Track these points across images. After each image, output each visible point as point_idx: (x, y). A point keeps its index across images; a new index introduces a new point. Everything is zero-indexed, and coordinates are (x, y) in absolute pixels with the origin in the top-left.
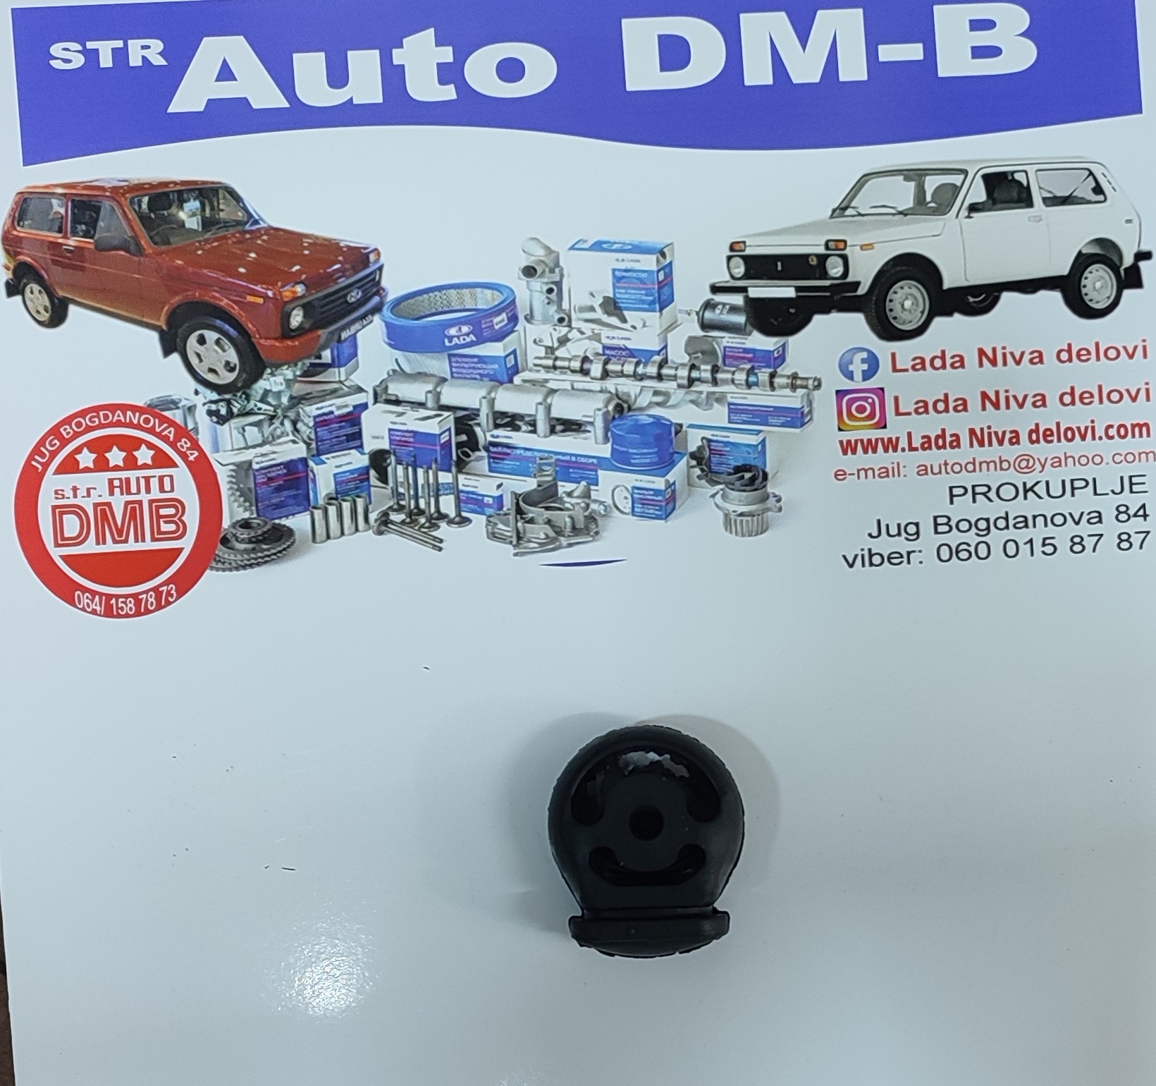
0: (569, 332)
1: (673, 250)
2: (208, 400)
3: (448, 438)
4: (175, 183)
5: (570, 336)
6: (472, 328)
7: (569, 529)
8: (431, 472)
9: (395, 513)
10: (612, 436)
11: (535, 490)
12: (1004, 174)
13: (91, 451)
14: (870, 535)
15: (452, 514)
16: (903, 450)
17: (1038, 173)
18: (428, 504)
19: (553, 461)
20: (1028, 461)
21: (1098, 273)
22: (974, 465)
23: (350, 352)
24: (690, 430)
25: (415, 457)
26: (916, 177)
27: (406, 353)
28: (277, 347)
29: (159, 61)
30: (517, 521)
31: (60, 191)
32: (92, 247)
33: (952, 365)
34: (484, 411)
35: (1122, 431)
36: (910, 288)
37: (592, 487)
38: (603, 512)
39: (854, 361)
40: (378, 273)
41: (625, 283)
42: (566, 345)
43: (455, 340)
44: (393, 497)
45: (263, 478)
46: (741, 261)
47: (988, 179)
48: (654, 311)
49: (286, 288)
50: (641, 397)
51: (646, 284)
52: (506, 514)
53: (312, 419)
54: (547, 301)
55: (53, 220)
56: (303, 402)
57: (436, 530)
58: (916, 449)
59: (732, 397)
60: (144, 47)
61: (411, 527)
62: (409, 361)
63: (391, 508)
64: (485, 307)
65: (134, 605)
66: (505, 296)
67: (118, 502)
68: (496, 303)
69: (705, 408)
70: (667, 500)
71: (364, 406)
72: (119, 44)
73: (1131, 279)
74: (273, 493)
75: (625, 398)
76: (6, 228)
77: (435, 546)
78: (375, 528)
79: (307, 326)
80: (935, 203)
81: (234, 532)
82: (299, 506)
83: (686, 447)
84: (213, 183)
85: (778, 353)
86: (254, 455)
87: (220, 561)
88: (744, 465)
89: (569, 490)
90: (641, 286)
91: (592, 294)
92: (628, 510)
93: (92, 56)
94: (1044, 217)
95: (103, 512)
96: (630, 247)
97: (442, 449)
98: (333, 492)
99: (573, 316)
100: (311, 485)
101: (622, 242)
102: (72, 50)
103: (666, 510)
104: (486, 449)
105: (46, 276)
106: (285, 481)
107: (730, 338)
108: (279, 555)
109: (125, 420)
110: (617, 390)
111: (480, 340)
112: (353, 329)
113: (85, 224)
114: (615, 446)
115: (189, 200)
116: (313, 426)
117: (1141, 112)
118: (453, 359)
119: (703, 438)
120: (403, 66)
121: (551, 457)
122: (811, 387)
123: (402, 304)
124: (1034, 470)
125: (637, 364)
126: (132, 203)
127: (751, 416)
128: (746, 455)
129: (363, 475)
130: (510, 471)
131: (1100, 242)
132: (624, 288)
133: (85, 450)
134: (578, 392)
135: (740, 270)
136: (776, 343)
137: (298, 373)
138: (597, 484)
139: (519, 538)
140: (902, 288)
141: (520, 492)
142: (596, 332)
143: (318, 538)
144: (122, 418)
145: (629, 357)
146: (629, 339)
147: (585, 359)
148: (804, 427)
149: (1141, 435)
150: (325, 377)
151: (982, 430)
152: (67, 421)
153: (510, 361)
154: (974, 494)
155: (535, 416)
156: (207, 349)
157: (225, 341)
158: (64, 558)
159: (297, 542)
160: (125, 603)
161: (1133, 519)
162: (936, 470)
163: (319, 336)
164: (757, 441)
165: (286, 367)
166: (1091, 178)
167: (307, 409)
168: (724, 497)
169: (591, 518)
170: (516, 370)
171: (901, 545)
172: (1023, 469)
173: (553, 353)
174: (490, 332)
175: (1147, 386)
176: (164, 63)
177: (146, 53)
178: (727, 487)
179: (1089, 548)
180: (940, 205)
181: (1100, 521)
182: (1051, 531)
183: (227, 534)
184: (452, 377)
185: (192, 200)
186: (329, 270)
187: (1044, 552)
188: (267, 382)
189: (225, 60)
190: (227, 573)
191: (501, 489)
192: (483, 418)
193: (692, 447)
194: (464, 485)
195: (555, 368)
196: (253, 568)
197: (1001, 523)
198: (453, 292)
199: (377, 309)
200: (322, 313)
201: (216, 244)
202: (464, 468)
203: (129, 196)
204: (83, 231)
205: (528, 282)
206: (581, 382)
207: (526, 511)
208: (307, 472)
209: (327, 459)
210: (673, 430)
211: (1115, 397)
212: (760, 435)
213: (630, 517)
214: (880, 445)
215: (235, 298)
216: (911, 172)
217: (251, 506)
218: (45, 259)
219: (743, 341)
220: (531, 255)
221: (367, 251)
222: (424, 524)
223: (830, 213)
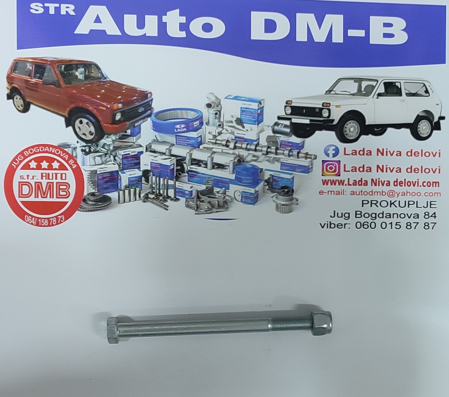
0: (222, 130)
1: (264, 101)
2: (82, 145)
3: (173, 167)
4: (75, 61)
5: (223, 132)
6: (185, 126)
7: (216, 206)
8: (166, 180)
9: (151, 195)
10: (236, 171)
11: (204, 190)
12: (392, 83)
13: (35, 162)
14: (331, 216)
15: (173, 197)
16: (346, 185)
17: (405, 83)
18: (164, 192)
19: (213, 179)
20: (393, 193)
21: (424, 123)
23: (138, 131)
24: (265, 171)
25: (160, 173)
26: (359, 81)
27: (159, 133)
28: (110, 127)
29: (72, 13)
30: (197, 201)
31: (30, 60)
32: (41, 83)
33: (367, 154)
34: (188, 158)
35: (429, 184)
36: (353, 123)
37: (227, 190)
38: (230, 200)
40: (151, 101)
41: (245, 113)
42: (220, 135)
43: (179, 130)
44: (150, 188)
45: (101, 177)
46: (290, 108)
48: (255, 124)
49: (115, 105)
50: (248, 157)
51: (253, 114)
52: (193, 198)
53: (121, 156)
54: (215, 118)
55: (27, 71)
56: (118, 149)
57: (165, 202)
58: (351, 185)
59: (282, 160)
60: (67, 7)
61: (157, 201)
62: (160, 136)
63: (149, 192)
64: (191, 118)
66: (199, 114)
67: (44, 182)
68: (195, 117)
69: (272, 163)
70: (255, 197)
71: (142, 153)
72: (57, 5)
73: (436, 126)
74: (104, 183)
75: (242, 157)
76: (9, 73)
77: (165, 208)
78: (143, 200)
79: (122, 120)
81: (88, 197)
82: (114, 189)
83: (264, 178)
84: (90, 62)
85: (301, 144)
86: (98, 168)
88: (285, 186)
89: (218, 191)
90: (251, 115)
91: (232, 116)
92: (240, 200)
93: (47, 9)
94: (405, 100)
95: (38, 185)
96: (248, 99)
97: (170, 172)
98: (128, 184)
99: (224, 124)
100: (119, 181)
101: (245, 97)
102: (39, 6)
103: (254, 201)
104: (187, 172)
105: (22, 93)
106: (109, 179)
107: (284, 137)
108: (105, 207)
109: (49, 150)
110: (239, 154)
111: (188, 131)
112: (140, 122)
113: (39, 74)
114: (237, 176)
115: (80, 68)
116: (122, 159)
117: (445, 63)
118: (177, 137)
119: (270, 175)
120: (166, 23)
122: (313, 158)
123: (159, 114)
124: (395, 196)
125: (247, 145)
126: (58, 67)
127: (289, 167)
128: (286, 183)
129: (139, 179)
130: (196, 182)
131: (426, 111)
132: (245, 115)
133: (33, 161)
134: (224, 154)
135: (289, 111)
136: (301, 140)
137: (117, 138)
138: (229, 189)
139: (198, 208)
140: (350, 123)
141: (199, 190)
142: (233, 131)
143: (120, 202)
144: (48, 150)
145: (245, 142)
146: (245, 135)
147: (228, 141)
148: (309, 173)
149: (436, 186)
150: (128, 140)
151: (376, 179)
153: (199, 140)
154: (371, 204)
155: (207, 161)
156: (83, 126)
157: (90, 123)
158: (22, 202)
159: (112, 203)
160: (44, 221)
161: (430, 218)
162: (358, 193)
163: (127, 124)
164: (291, 177)
165: (113, 135)
167: (120, 152)
168: (276, 198)
169: (226, 202)
170: (201, 143)
171: (342, 221)
172: (390, 195)
173: (216, 138)
174: (192, 128)
175: (439, 168)
176: (74, 14)
177: (67, 9)
178: (278, 194)
179: (413, 227)
181: (418, 218)
182: (399, 220)
183: (85, 198)
184: (177, 144)
185: (81, 68)
186: (132, 99)
187: (396, 228)
188: (105, 140)
189: (98, 15)
190: (84, 213)
191: (192, 188)
192: (187, 160)
193: (266, 178)
195: (216, 143)
196: (95, 211)
197: (381, 216)
198: (179, 111)
199: (149, 116)
200: (128, 115)
201: (89, 85)
202: (178, 179)
203: (57, 64)
204: (38, 76)
205: (208, 110)
206: (226, 150)
207: (201, 198)
208: (118, 176)
209: (126, 172)
210: (259, 170)
211: (427, 171)
212: (292, 175)
213: (240, 203)
214: (337, 181)
215: (95, 107)
216: (357, 79)
217: (95, 187)
218: (23, 86)
219: (288, 139)
220: (210, 99)
221: (147, 93)
222: (162, 200)
223: (325, 92)
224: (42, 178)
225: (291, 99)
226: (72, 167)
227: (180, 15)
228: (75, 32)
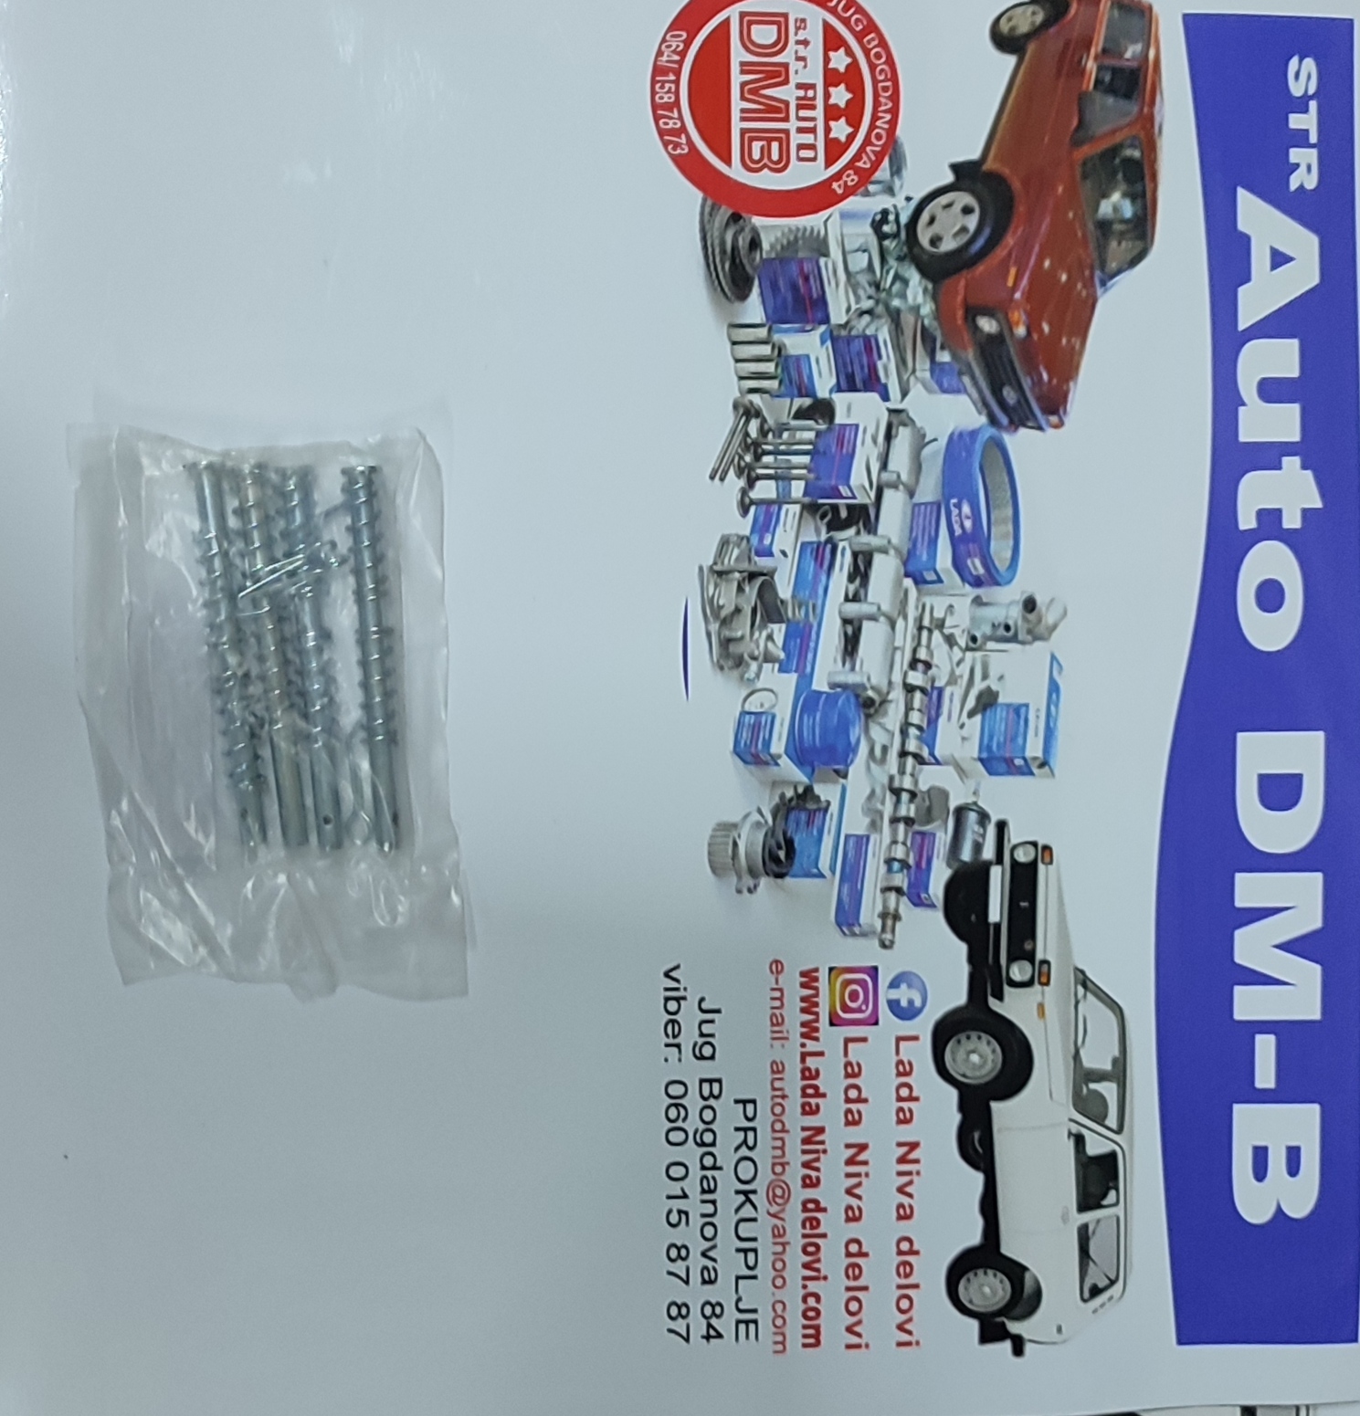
0: (960, 648)
1: (1048, 777)
2: (900, 211)
3: (844, 495)
4: (1154, 190)
5: (956, 649)
7: (727, 633)
8: (804, 471)
9: (758, 426)
10: (836, 694)
11: (776, 594)
12: (1116, 1177)
13: (848, 67)
14: (702, 1000)
15: (755, 494)
16: (803, 1045)
17: (1115, 1220)
18: (767, 467)
19: (812, 620)
20: (782, 1197)
21: (1000, 1290)
22: (779, 1130)
23: (947, 384)
24: (839, 788)
25: (825, 453)
26: (1116, 1071)
27: (943, 452)
28: (956, 300)
31: (1152, 54)
32: (1084, 86)
33: (901, 1109)
34: (873, 541)
35: (811, 1314)
36: (993, 1061)
37: (777, 666)
40: (1035, 425)
41: (1012, 717)
42: (945, 641)
43: (955, 512)
44: (778, 425)
45: (808, 268)
46: (1031, 858)
48: (980, 751)
49: (1022, 313)
50: (882, 730)
51: (1010, 743)
52: (750, 560)
53: (873, 333)
54: (996, 624)
55: (1119, 43)
56: (893, 327)
57: (735, 472)
58: (803, 1060)
59: (875, 840)
60: (1309, 168)
61: (740, 444)
62: (935, 454)
63: (764, 421)
64: (992, 549)
66: (1004, 574)
67: (788, 93)
68: (997, 563)
69: (865, 807)
70: (758, 754)
71: (886, 397)
72: (1313, 138)
73: (992, 1330)
74: (790, 281)
75: (881, 711)
77: (717, 471)
78: (740, 400)
79: (979, 337)
81: (747, 230)
82: (774, 310)
83: (819, 782)
84: (1153, 235)
85: (925, 898)
86: (835, 261)
88: (794, 851)
89: (775, 637)
90: (1009, 736)
91: (1001, 678)
92: (747, 708)
93: (1301, 105)
94: (1067, 1225)
96: (1052, 725)
97: (832, 486)
98: (788, 353)
99: (978, 654)
100: (797, 326)
101: (1058, 717)
103: (745, 753)
104: (829, 540)
105: (1052, 30)
106: (803, 296)
107: (945, 841)
108: (716, 282)
109: (881, 112)
110: (891, 701)
111: (954, 541)
112: (972, 390)
113: (1110, 82)
114: (824, 696)
116: (866, 334)
118: (935, 508)
119: (828, 803)
121: (815, 618)
123: (998, 452)
124: (770, 1203)
125: (919, 728)
126: (1135, 137)
127: (853, 859)
128: (806, 854)
129: (805, 389)
130: (801, 567)
131: (1038, 1294)
132: (1007, 719)
133: (849, 60)
134: (891, 655)
135: (1023, 856)
136: (937, 897)
137: (926, 322)
138: (780, 670)
139: (720, 574)
140: (994, 1051)
141: (776, 577)
142: (959, 681)
143: (733, 331)
144: (883, 108)
145: (928, 719)
146: (949, 720)
147: (928, 666)
148: (837, 927)
149: (805, 1336)
150: (920, 353)
151: (822, 1143)
152: (883, 43)
153: (931, 576)
154: (745, 1130)
155: (866, 601)
156: (957, 215)
157: (965, 238)
158: (726, 24)
159: (729, 304)
160: (669, 91)
161: (704, 1322)
162: (777, 1084)
163: (967, 350)
164: (822, 868)
165: (934, 307)
166: (1107, 1282)
167: (886, 329)
168: (758, 824)
169: (739, 662)
170: (919, 581)
171: (689, 1037)
172: (773, 1190)
173: (937, 627)
174: (964, 554)
175: (863, 1345)
177: (1303, 168)
178: (769, 828)
179: (673, 1267)
181: (704, 1282)
182: (696, 1221)
183: (745, 221)
184: (915, 505)
185: (1133, 209)
186: (1042, 369)
187: (670, 1212)
188: (917, 283)
190: (698, 218)
191: (781, 555)
192: (866, 539)
193: (819, 789)
194: (787, 511)
195: (920, 628)
196: (702, 250)
197: (708, 1161)
198: (1010, 512)
199: (993, 421)
200: (992, 355)
201: (1080, 234)
202: (808, 512)
203: (1142, 135)
204: (1103, 78)
205: (1018, 602)
206: (902, 660)
207: (753, 583)
208: (813, 322)
209: (827, 348)
210: (841, 767)
211: (854, 1306)
212: (830, 873)
213: (739, 709)
215: (1014, 254)
216: (1122, 1067)
217: (776, 252)
218: (1073, 32)
219: (941, 856)
220: (1048, 608)
221: (1061, 412)
222: (744, 461)
223: (1080, 967)
224: (799, 86)
226: (837, 181)
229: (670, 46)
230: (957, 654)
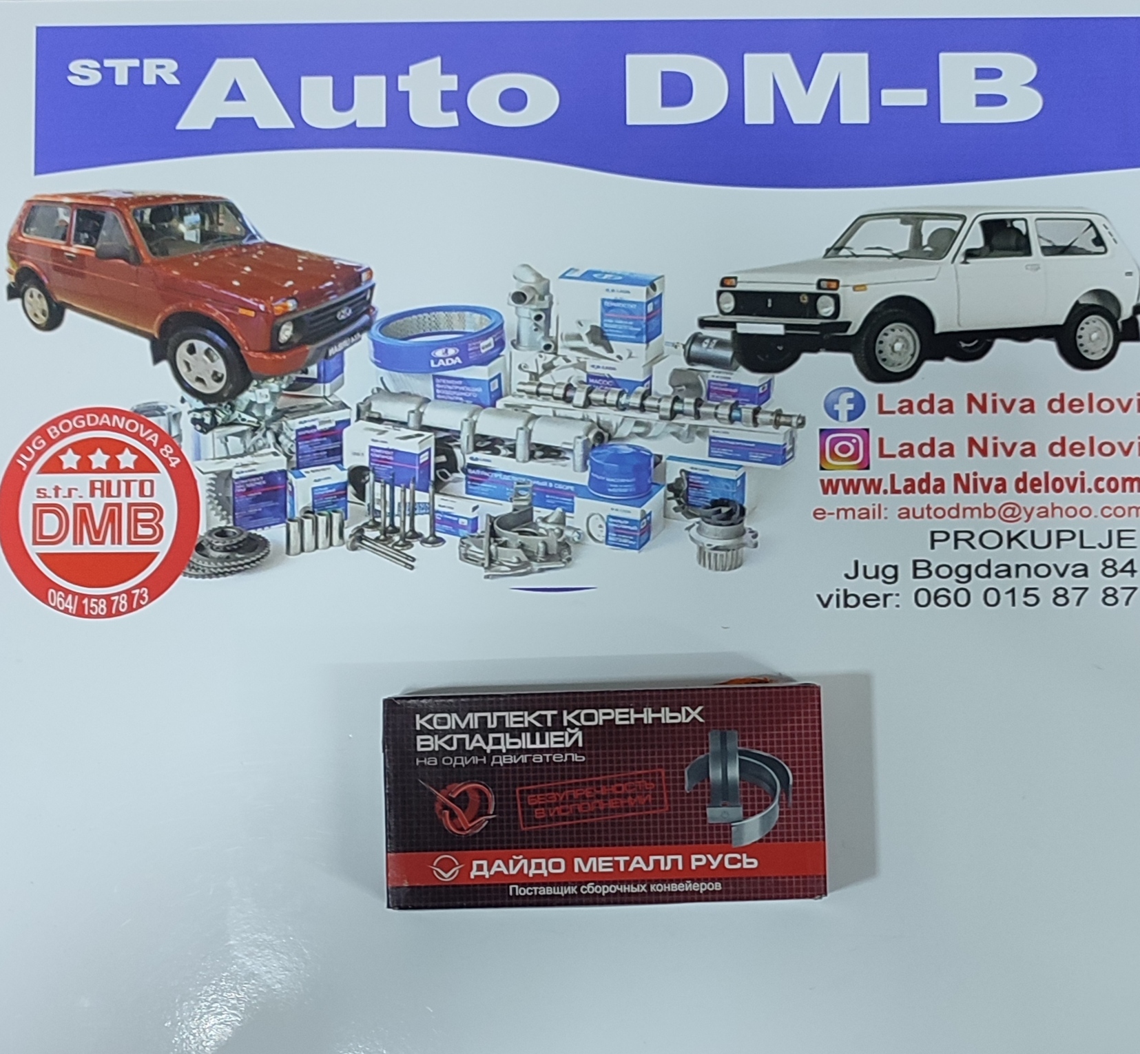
0: (555, 359)
1: (664, 281)
2: (193, 408)
3: (427, 458)
4: (178, 197)
5: (555, 363)
6: (458, 350)
7: (541, 555)
8: (408, 491)
9: (370, 529)
10: (591, 464)
11: (510, 514)
12: (1003, 221)
13: (76, 452)
14: (847, 576)
15: (427, 534)
16: (885, 492)
17: (1039, 221)
18: (404, 522)
19: (530, 486)
20: (1014, 509)
21: (1095, 325)
22: (958, 512)
23: (337, 368)
24: (668, 461)
25: (393, 475)
26: (913, 221)
27: (392, 372)
28: (265, 359)
29: (173, 80)
30: (490, 544)
31: (67, 200)
32: (91, 254)
33: (940, 410)
34: (465, 433)
35: (1113, 485)
36: (901, 331)
37: (568, 514)
38: (576, 539)
39: (840, 400)
40: (369, 292)
41: (613, 313)
42: (550, 372)
43: (441, 362)
44: (369, 514)
45: (242, 488)
46: (731, 297)
47: (986, 225)
48: (641, 342)
49: (277, 303)
50: (623, 426)
51: (634, 315)
52: (479, 537)
53: (294, 432)
54: (534, 327)
55: (58, 227)
56: (287, 415)
57: (408, 549)
58: (898, 492)
60: (159, 67)
61: (385, 544)
62: (394, 380)
63: (366, 524)
64: (473, 331)
65: (106, 606)
66: (493, 321)
67: (98, 504)
68: (484, 327)
69: (686, 440)
70: (641, 529)
71: (347, 423)
72: (135, 63)
73: (1128, 331)
74: (251, 503)
75: (606, 427)
76: (12, 234)
77: (407, 564)
78: (349, 544)
79: (296, 340)
80: (932, 247)
81: (210, 539)
82: (275, 517)
83: (665, 479)
84: (214, 198)
85: (763, 389)
86: (235, 465)
87: (193, 568)
88: (722, 500)
89: (544, 516)
90: (630, 317)
91: (580, 323)
92: (602, 539)
93: (108, 73)
94: (1041, 266)
95: (83, 512)
96: (620, 278)
97: (420, 470)
98: (311, 505)
99: (560, 344)
100: (288, 497)
101: (613, 272)
103: (640, 540)
104: (465, 471)
105: (46, 281)
106: (263, 492)
107: (715, 372)
108: (252, 564)
109: (111, 422)
110: (598, 419)
111: (466, 364)
112: (341, 346)
113: (89, 233)
114: (593, 474)
115: (189, 213)
116: (295, 439)
118: (438, 381)
119: (682, 471)
120: (407, 93)
121: (529, 482)
122: (794, 424)
123: (391, 324)
124: (1020, 518)
125: (621, 394)
126: (135, 214)
127: (733, 450)
128: (725, 489)
129: (340, 490)
130: (487, 494)
131: (1098, 293)
132: (613, 318)
133: (70, 451)
134: (560, 420)
135: (729, 305)
136: (760, 379)
137: (284, 386)
138: (572, 511)
139: (491, 561)
140: (893, 330)
141: (495, 515)
142: (582, 360)
143: (292, 551)
145: (613, 387)
146: (614, 369)
147: (569, 387)
148: (787, 463)
149: (1132, 490)
150: (310, 392)
151: (968, 476)
152: (55, 422)
153: (494, 384)
154: (957, 540)
155: (515, 440)
156: (196, 359)
157: (214, 351)
158: (43, 557)
159: (271, 553)
160: (96, 603)
161: (1119, 574)
162: (918, 514)
163: (307, 351)
164: (736, 476)
165: (272, 380)
166: (1092, 229)
167: (290, 422)
168: (698, 529)
169: (565, 545)
170: (499, 394)
171: (879, 587)
172: (1008, 517)
173: (537, 379)
174: (476, 355)
176: (176, 82)
177: (160, 72)
178: (703, 520)
179: (1073, 601)
180: (936, 249)
181: (1086, 575)
182: (1034, 581)
183: (202, 541)
184: (436, 398)
185: (193, 214)
186: (321, 287)
187: (1026, 603)
188: (252, 394)
189: (235, 84)
190: (200, 579)
191: (476, 511)
192: (463, 440)
193: (671, 479)
194: (440, 506)
195: (538, 394)
196: (225, 576)
197: (983, 571)
198: (442, 314)
199: (366, 328)
200: (310, 329)
201: (212, 257)
202: (441, 488)
203: (132, 207)
204: (86, 239)
205: (517, 308)
206: (563, 409)
207: (499, 534)
208: (286, 484)
209: (307, 472)
210: (652, 460)
211: (1107, 449)
212: (741, 469)
213: (604, 545)
214: (862, 485)
215: (227, 310)
216: (909, 216)
217: (228, 515)
218: (47, 264)
219: (728, 376)
220: (522, 281)
221: (360, 270)
222: (398, 542)
223: (824, 252)
224: (92, 495)
225: (736, 272)
226: (170, 463)
227: (444, 72)
228: (180, 126)
229: (61, 603)
230: (559, 362)
